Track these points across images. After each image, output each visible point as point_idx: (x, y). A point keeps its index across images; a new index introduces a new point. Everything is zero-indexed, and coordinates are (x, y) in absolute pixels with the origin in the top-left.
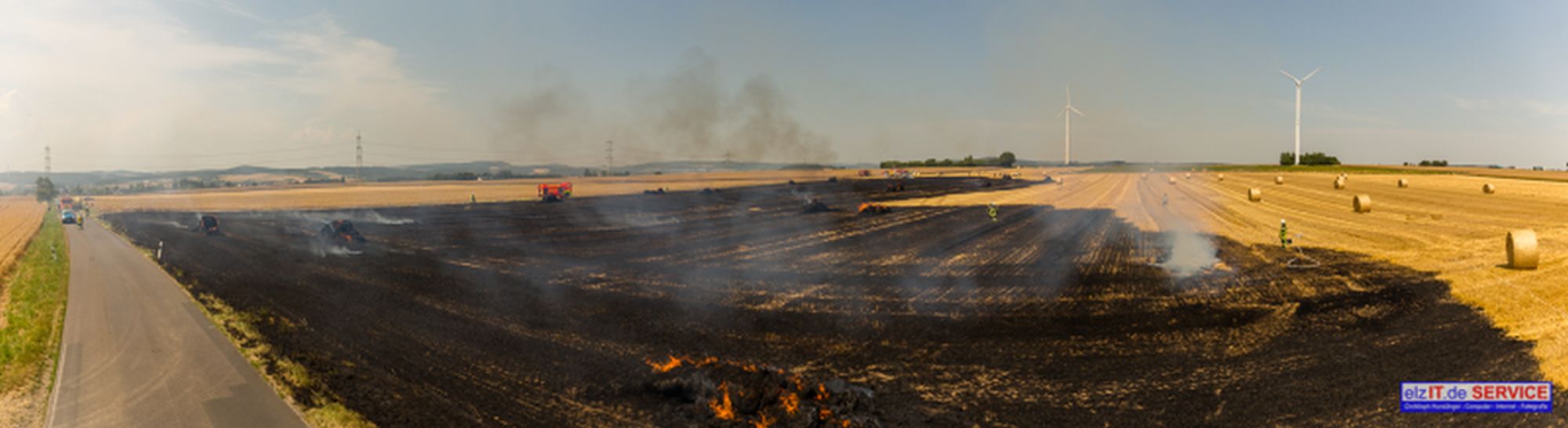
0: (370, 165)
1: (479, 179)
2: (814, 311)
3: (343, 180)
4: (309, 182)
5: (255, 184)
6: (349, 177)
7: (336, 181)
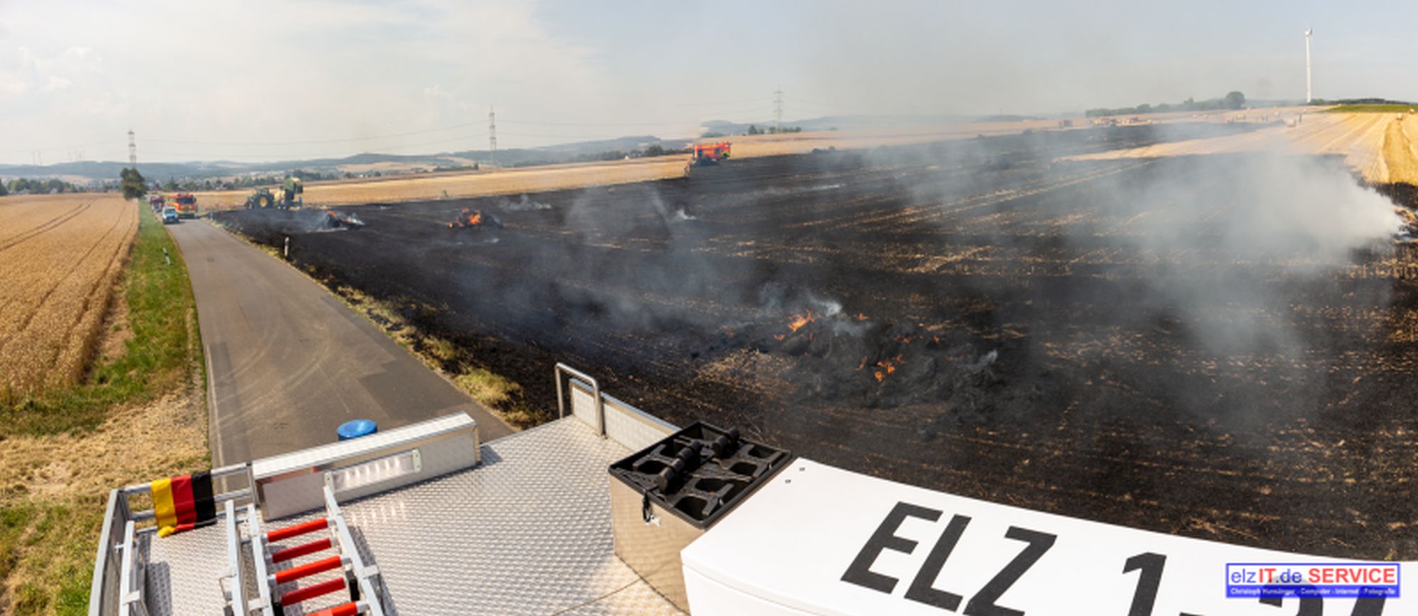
0: (506, 148)
1: (627, 158)
2: (968, 273)
3: (476, 167)
4: (438, 170)
5: (378, 174)
6: (482, 163)
7: (469, 168)
